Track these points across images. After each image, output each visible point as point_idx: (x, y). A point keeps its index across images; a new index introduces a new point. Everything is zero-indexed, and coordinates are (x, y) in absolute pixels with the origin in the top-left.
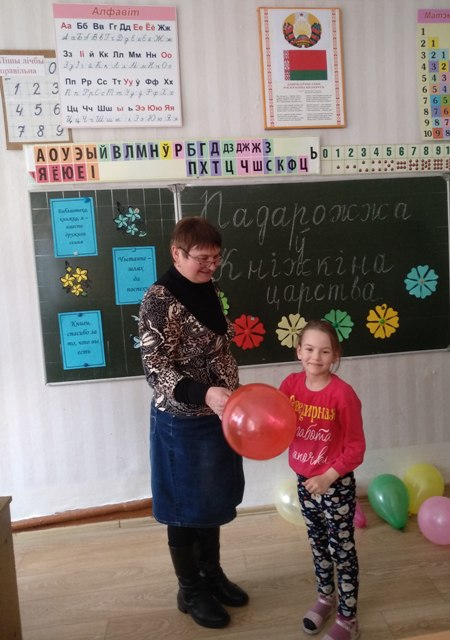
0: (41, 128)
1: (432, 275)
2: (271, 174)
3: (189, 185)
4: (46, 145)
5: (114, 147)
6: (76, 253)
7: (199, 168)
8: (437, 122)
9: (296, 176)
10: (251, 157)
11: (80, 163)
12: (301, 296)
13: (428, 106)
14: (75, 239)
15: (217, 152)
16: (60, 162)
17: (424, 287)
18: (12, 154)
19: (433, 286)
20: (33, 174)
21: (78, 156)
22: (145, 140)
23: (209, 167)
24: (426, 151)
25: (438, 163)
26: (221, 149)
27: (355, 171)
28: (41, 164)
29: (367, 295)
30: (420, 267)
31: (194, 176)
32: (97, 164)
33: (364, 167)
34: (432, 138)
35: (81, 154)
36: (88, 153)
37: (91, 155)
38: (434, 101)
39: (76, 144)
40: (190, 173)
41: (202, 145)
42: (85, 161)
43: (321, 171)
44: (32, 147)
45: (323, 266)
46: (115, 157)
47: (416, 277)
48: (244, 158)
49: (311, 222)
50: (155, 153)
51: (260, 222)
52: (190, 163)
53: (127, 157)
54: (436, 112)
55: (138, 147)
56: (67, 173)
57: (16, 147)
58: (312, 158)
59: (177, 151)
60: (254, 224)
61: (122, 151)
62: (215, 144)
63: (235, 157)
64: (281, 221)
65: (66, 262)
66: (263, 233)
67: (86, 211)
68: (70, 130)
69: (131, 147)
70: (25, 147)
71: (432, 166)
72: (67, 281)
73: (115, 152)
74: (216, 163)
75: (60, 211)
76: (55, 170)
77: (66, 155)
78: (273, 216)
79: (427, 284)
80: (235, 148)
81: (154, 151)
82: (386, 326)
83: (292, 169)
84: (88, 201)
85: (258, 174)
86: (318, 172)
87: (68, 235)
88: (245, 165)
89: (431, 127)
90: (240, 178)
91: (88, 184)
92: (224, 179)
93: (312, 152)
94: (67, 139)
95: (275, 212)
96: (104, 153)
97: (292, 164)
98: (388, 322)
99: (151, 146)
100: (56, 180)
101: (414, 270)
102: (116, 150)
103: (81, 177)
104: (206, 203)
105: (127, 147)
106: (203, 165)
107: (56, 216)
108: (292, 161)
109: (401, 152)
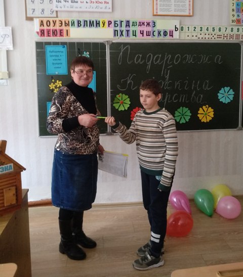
0: (43, 10)
1: (231, 92)
2: (155, 38)
3: (114, 42)
4: (45, 19)
5: (78, 21)
6: (57, 73)
7: (119, 33)
8: (238, 16)
9: (167, 39)
10: (145, 29)
11: (61, 28)
12: (166, 99)
13: (235, 7)
14: (57, 66)
15: (129, 26)
16: (51, 27)
17: (227, 98)
18: (28, 22)
19: (231, 97)
20: (38, 33)
21: (60, 25)
22: (94, 18)
23: (124, 33)
24: (232, 30)
25: (238, 36)
26: (131, 24)
27: (196, 38)
28: (42, 28)
29: (199, 100)
30: (225, 88)
31: (117, 37)
32: (69, 30)
33: (201, 36)
34: (235, 24)
35: (62, 23)
36: (65, 23)
37: (67, 24)
38: (238, 5)
39: (59, 19)
40: (115, 35)
41: (121, 22)
42: (64, 27)
43: (180, 37)
44: (38, 19)
45: (178, 85)
46: (78, 26)
47: (223, 93)
48: (142, 29)
49: (173, 62)
50: (98, 25)
51: (148, 62)
52: (115, 31)
53: (84, 26)
54: (238, 10)
55: (90, 22)
56: (55, 33)
57: (30, 19)
58: (176, 31)
59: (109, 24)
60: (145, 62)
61: (82, 23)
62: (128, 22)
63: (138, 29)
64: (158, 61)
65: (52, 77)
66: (149, 67)
67: (62, 52)
68: (57, 12)
69: (87, 21)
70: (35, 19)
71: (235, 38)
72: (52, 86)
73: (78, 23)
74: (128, 31)
75: (50, 52)
76: (48, 31)
77: (55, 24)
78: (155, 58)
79: (229, 96)
80: (138, 24)
81: (98, 24)
82: (207, 116)
83: (165, 36)
84: (64, 47)
85: (149, 37)
86: (178, 38)
87: (53, 64)
88: (142, 33)
89: (235, 18)
90: (139, 39)
91: (64, 39)
92: (131, 39)
93: (176, 28)
94: (55, 16)
95: (156, 57)
96: (73, 24)
97: (165, 33)
98: (209, 114)
99: (97, 21)
100: (49, 36)
101: (222, 89)
102: (79, 22)
103: (61, 35)
104: (122, 51)
105: (85, 21)
106: (122, 32)
107: (48, 54)
108: (166, 31)
109: (220, 30)
